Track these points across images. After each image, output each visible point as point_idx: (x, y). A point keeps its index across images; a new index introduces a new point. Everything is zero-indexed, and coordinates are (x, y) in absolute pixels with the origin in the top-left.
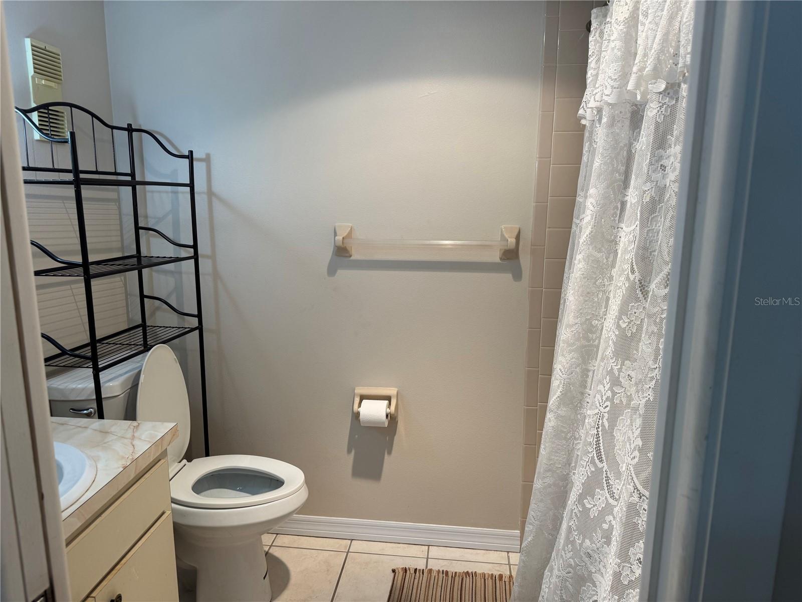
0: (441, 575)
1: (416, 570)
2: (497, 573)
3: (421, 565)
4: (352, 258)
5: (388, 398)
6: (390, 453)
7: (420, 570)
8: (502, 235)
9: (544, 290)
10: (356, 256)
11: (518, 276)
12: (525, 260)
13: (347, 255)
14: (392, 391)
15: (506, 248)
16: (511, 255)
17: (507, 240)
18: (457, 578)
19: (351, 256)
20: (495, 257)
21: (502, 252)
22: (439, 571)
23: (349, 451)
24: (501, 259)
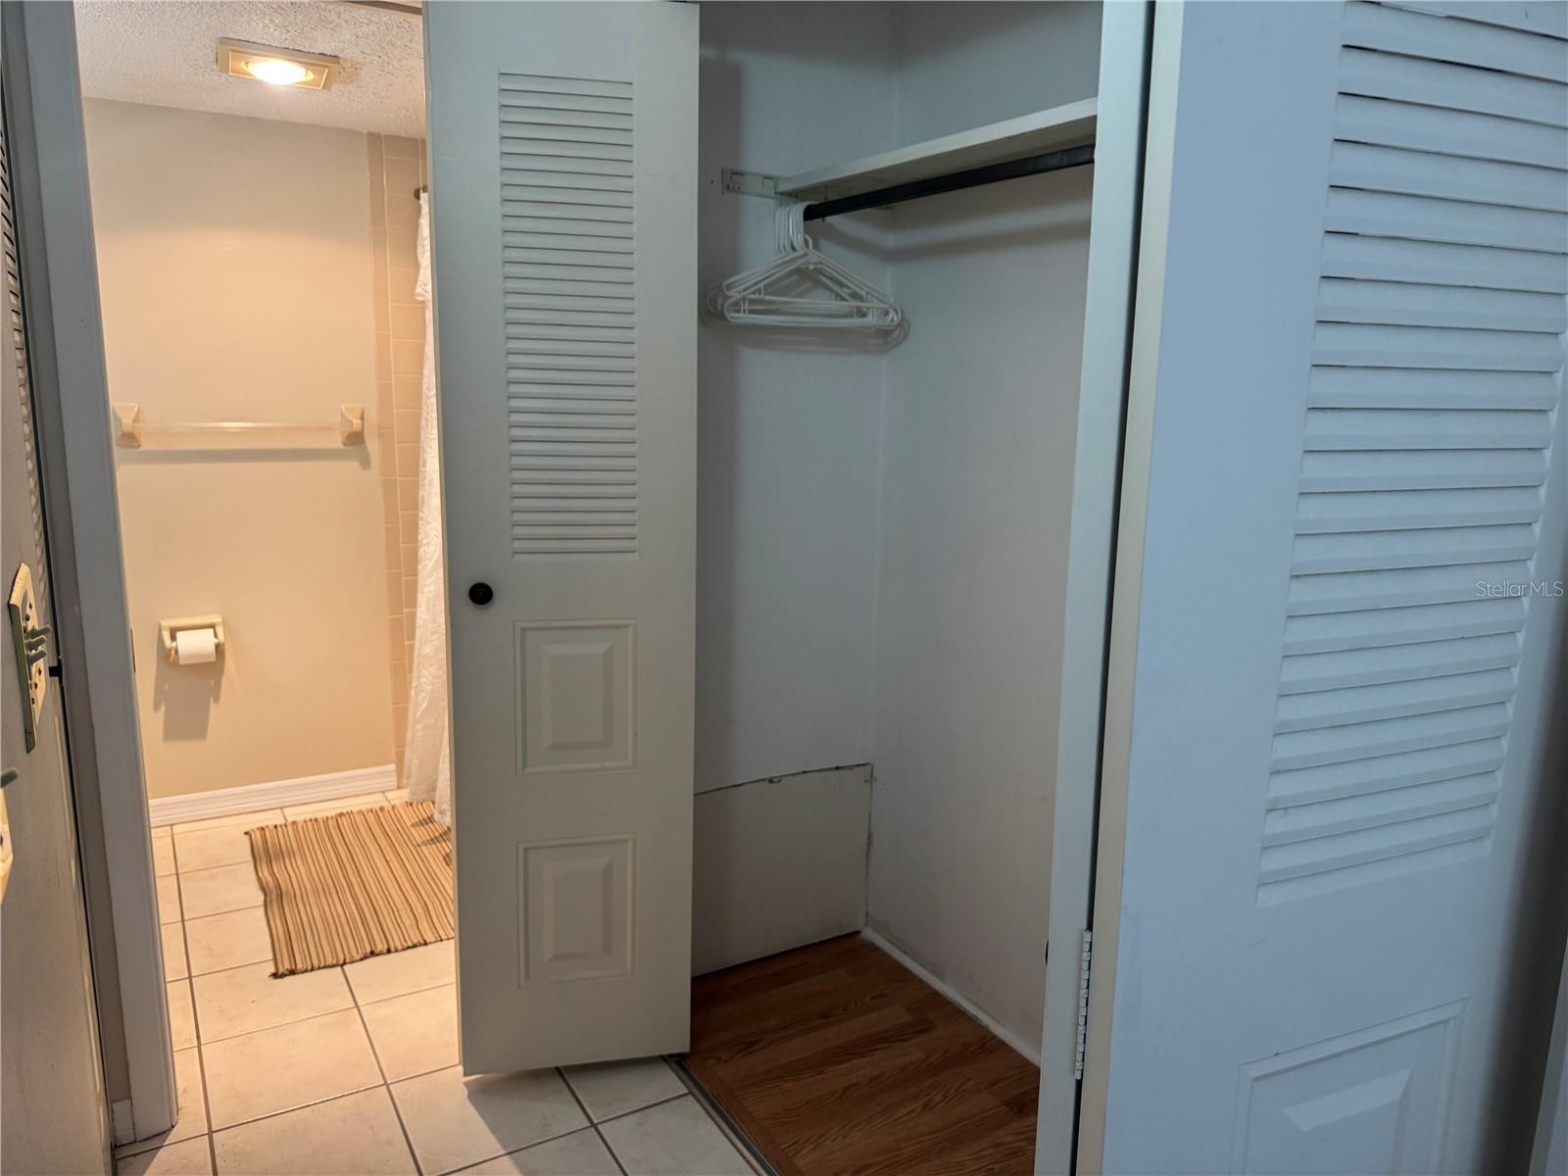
0: (309, 824)
1: (276, 827)
2: (376, 807)
3: (280, 821)
4: (141, 449)
5: (212, 626)
6: (216, 700)
7: (281, 826)
8: (342, 415)
9: (398, 479)
10: (147, 445)
11: (365, 463)
12: (373, 445)
13: (136, 444)
14: (215, 619)
15: (350, 430)
16: (355, 439)
17: (352, 423)
18: (330, 822)
19: (139, 446)
20: (336, 442)
21: (345, 435)
22: (305, 821)
23: (157, 707)
24: (344, 444)
